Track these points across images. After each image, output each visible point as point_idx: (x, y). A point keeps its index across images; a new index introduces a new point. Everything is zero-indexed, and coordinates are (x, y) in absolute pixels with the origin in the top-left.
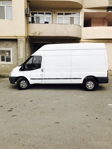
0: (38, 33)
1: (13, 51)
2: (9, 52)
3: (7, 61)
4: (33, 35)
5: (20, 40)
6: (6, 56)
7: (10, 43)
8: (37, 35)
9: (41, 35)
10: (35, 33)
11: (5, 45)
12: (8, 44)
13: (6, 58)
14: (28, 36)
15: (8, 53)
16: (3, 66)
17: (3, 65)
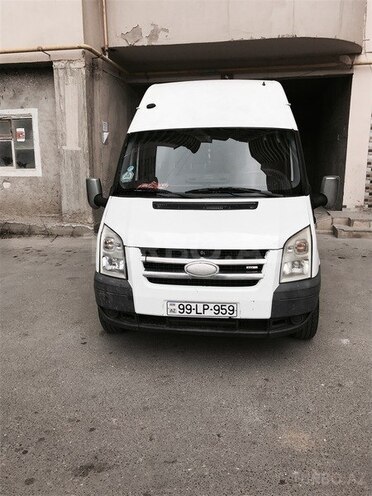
0: (146, 31)
1: (41, 121)
2: (27, 123)
3: (21, 165)
4: (125, 45)
5: (65, 68)
6: (17, 144)
7: (28, 87)
8: (144, 42)
9: (162, 40)
10: (136, 30)
11: (9, 93)
12: (21, 92)
13: (19, 153)
14: (103, 49)
15: (23, 130)
16: (7, 185)
17: (6, 180)
